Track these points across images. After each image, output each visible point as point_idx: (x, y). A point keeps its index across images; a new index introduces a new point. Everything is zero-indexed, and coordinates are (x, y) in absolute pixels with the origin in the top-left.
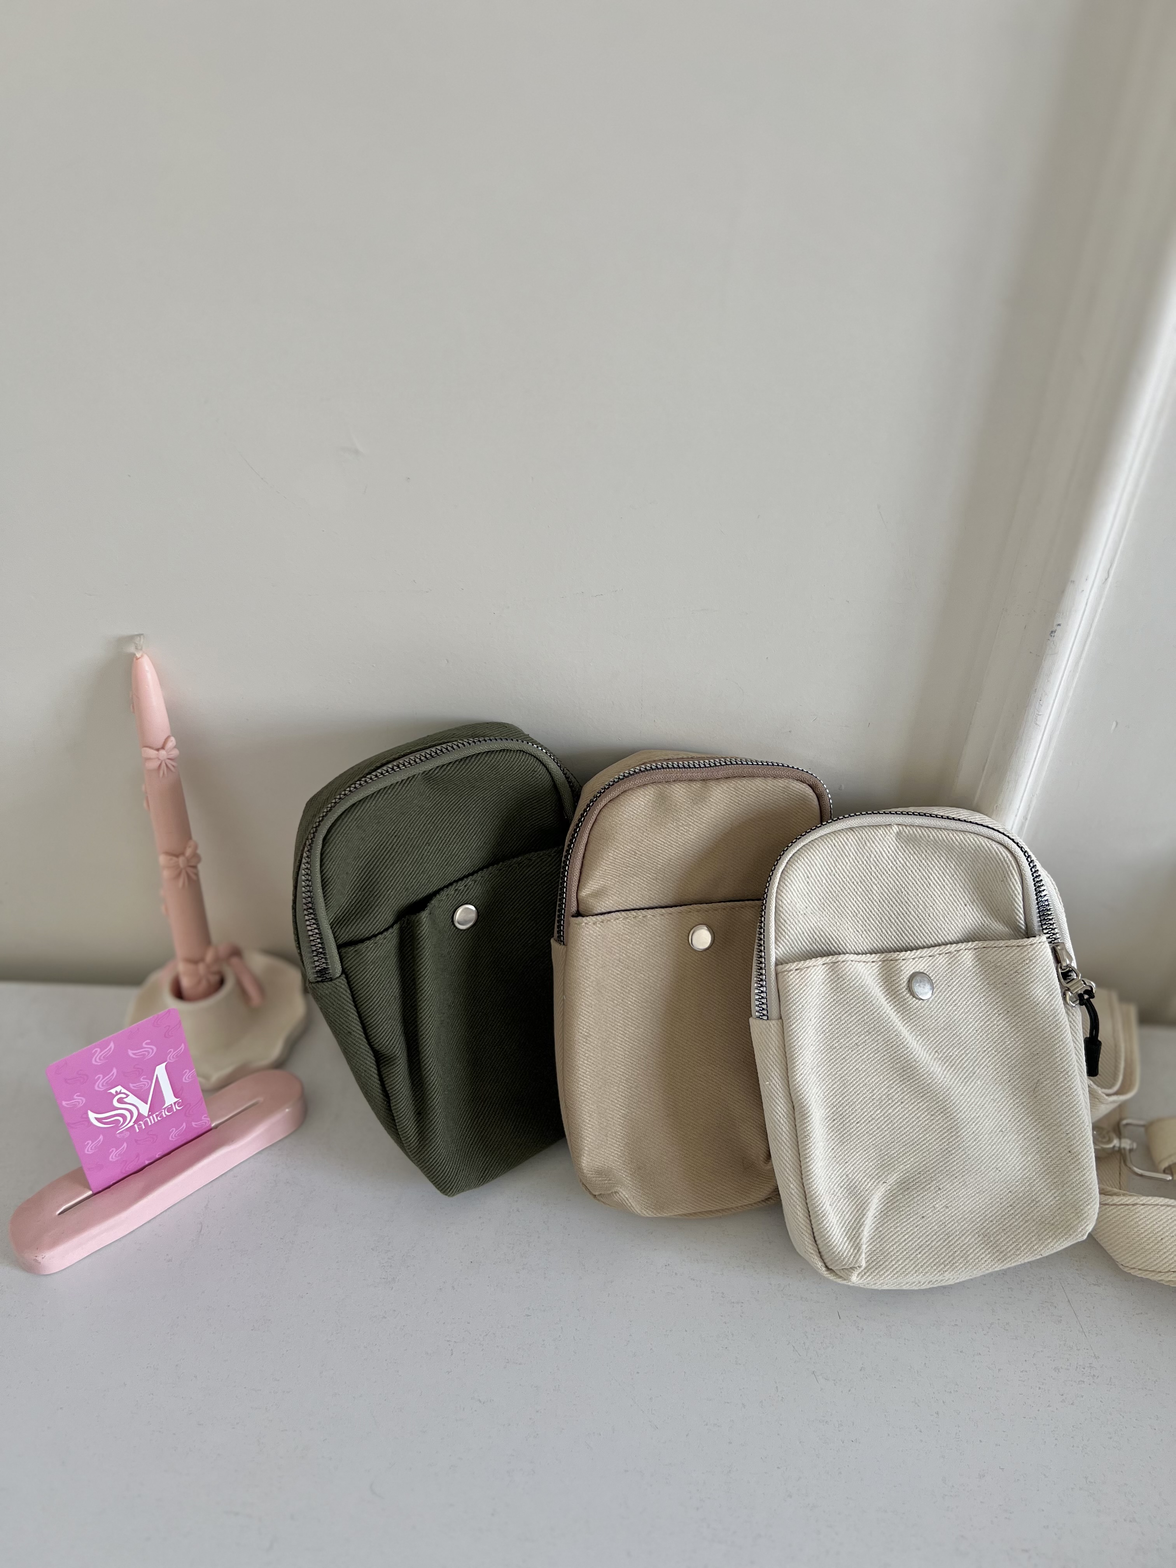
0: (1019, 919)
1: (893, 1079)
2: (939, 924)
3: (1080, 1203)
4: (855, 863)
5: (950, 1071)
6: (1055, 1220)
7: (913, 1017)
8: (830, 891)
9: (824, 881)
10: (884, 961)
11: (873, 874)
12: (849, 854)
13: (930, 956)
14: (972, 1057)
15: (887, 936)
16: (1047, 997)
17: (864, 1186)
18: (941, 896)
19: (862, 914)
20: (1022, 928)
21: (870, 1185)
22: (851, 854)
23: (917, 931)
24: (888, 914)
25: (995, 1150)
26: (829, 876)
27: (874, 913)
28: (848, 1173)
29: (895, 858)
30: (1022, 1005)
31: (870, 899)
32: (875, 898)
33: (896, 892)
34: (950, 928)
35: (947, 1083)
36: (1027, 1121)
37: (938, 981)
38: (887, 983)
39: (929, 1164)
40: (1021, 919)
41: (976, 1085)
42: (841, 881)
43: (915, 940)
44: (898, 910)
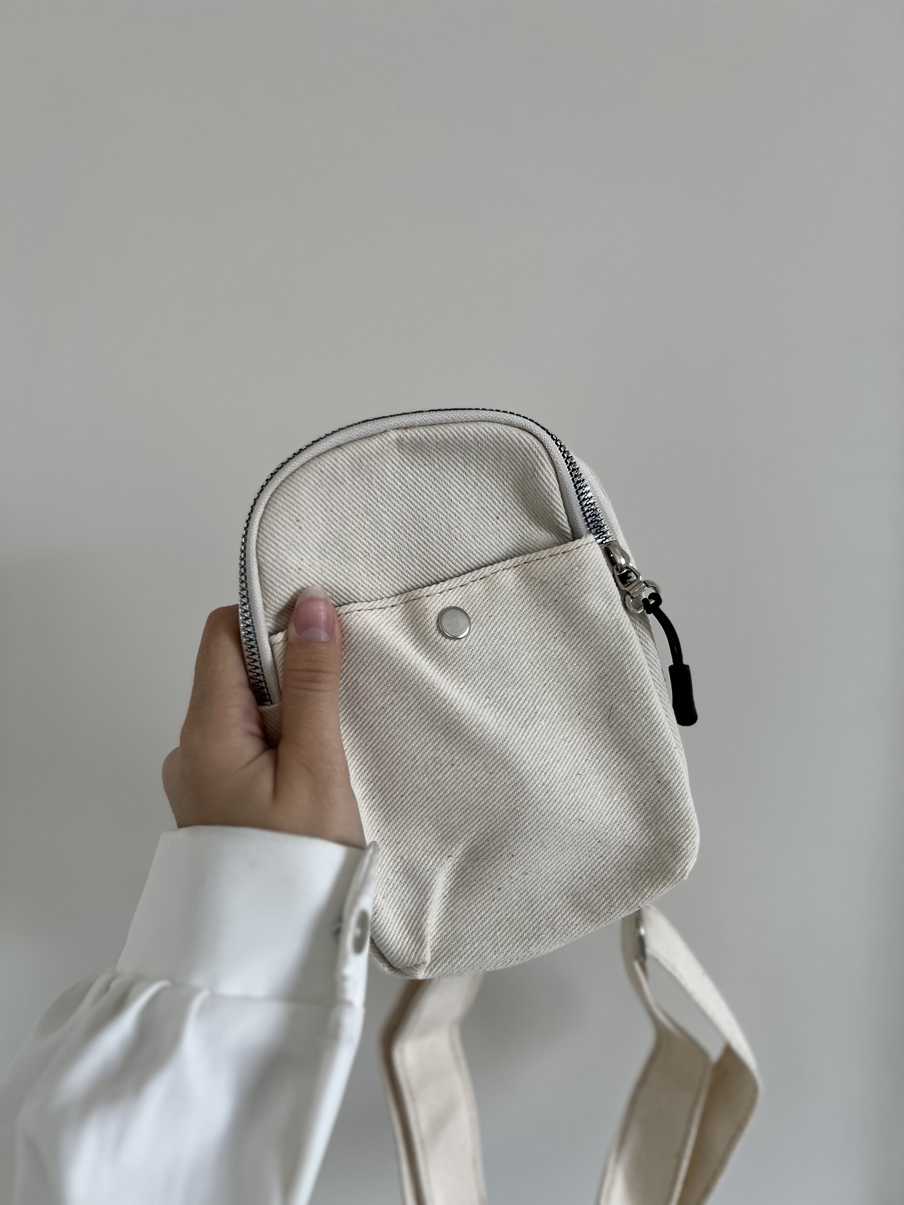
0: (561, 522)
1: (437, 739)
2: (469, 547)
3: (678, 840)
4: (354, 490)
5: (507, 717)
6: (651, 865)
7: (451, 661)
8: (330, 532)
9: (321, 521)
10: (406, 603)
11: (379, 499)
12: (344, 480)
13: (461, 586)
14: (531, 694)
15: (410, 572)
16: (605, 607)
17: (424, 866)
18: (467, 512)
19: (376, 552)
20: (567, 533)
21: (431, 863)
22: (346, 479)
23: (444, 560)
24: (407, 546)
25: (574, 799)
26: (325, 513)
27: (389, 548)
28: (403, 854)
29: (402, 474)
30: (578, 622)
31: (382, 532)
32: (388, 529)
33: (412, 517)
34: (483, 549)
35: (502, 733)
36: (607, 756)
37: (477, 613)
38: (414, 628)
39: (497, 829)
40: (563, 520)
41: (540, 726)
42: (341, 516)
43: (444, 571)
44: (418, 539)
